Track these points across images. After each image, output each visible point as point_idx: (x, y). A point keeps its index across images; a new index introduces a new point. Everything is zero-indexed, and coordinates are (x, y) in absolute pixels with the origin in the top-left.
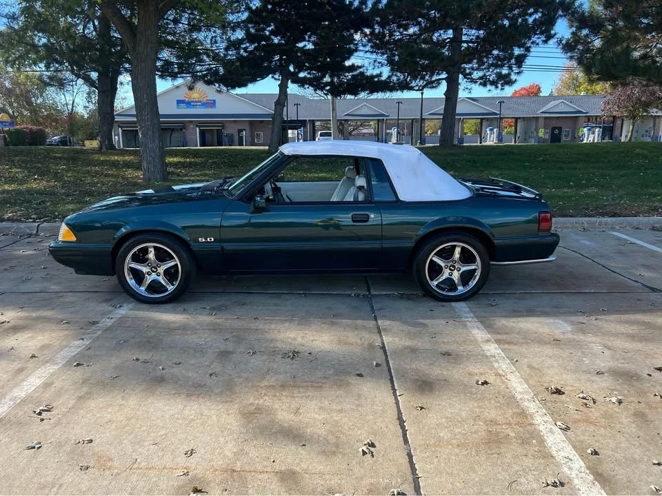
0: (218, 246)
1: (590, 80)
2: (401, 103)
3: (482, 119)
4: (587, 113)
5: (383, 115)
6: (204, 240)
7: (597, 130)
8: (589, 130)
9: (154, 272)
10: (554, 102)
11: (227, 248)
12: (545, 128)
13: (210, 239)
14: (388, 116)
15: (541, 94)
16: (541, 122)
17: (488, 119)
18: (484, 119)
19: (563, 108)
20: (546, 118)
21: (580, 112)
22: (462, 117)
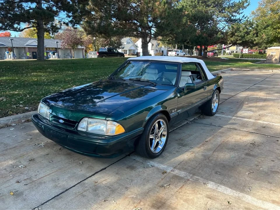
0: (177, 113)
6: (174, 111)
7: (56, 53)
8: (52, 53)
9: (156, 137)
12: (29, 52)
15: (11, 37)
20: (29, 48)
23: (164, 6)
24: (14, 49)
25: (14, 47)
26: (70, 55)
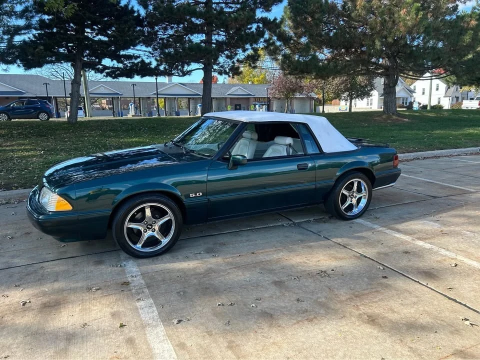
0: (205, 200)
1: (284, 74)
2: (135, 85)
3: (189, 98)
4: (254, 95)
5: (118, 94)
6: (194, 195)
7: (264, 106)
8: (259, 106)
9: (149, 229)
10: (234, 88)
11: (212, 200)
12: (231, 105)
13: (199, 194)
14: (121, 95)
16: (229, 101)
17: (193, 98)
18: (191, 98)
19: (240, 92)
20: (231, 98)
21: (250, 95)
22: (177, 97)
23: (417, 14)
24: (213, 100)
25: (214, 98)
26: (290, 109)
